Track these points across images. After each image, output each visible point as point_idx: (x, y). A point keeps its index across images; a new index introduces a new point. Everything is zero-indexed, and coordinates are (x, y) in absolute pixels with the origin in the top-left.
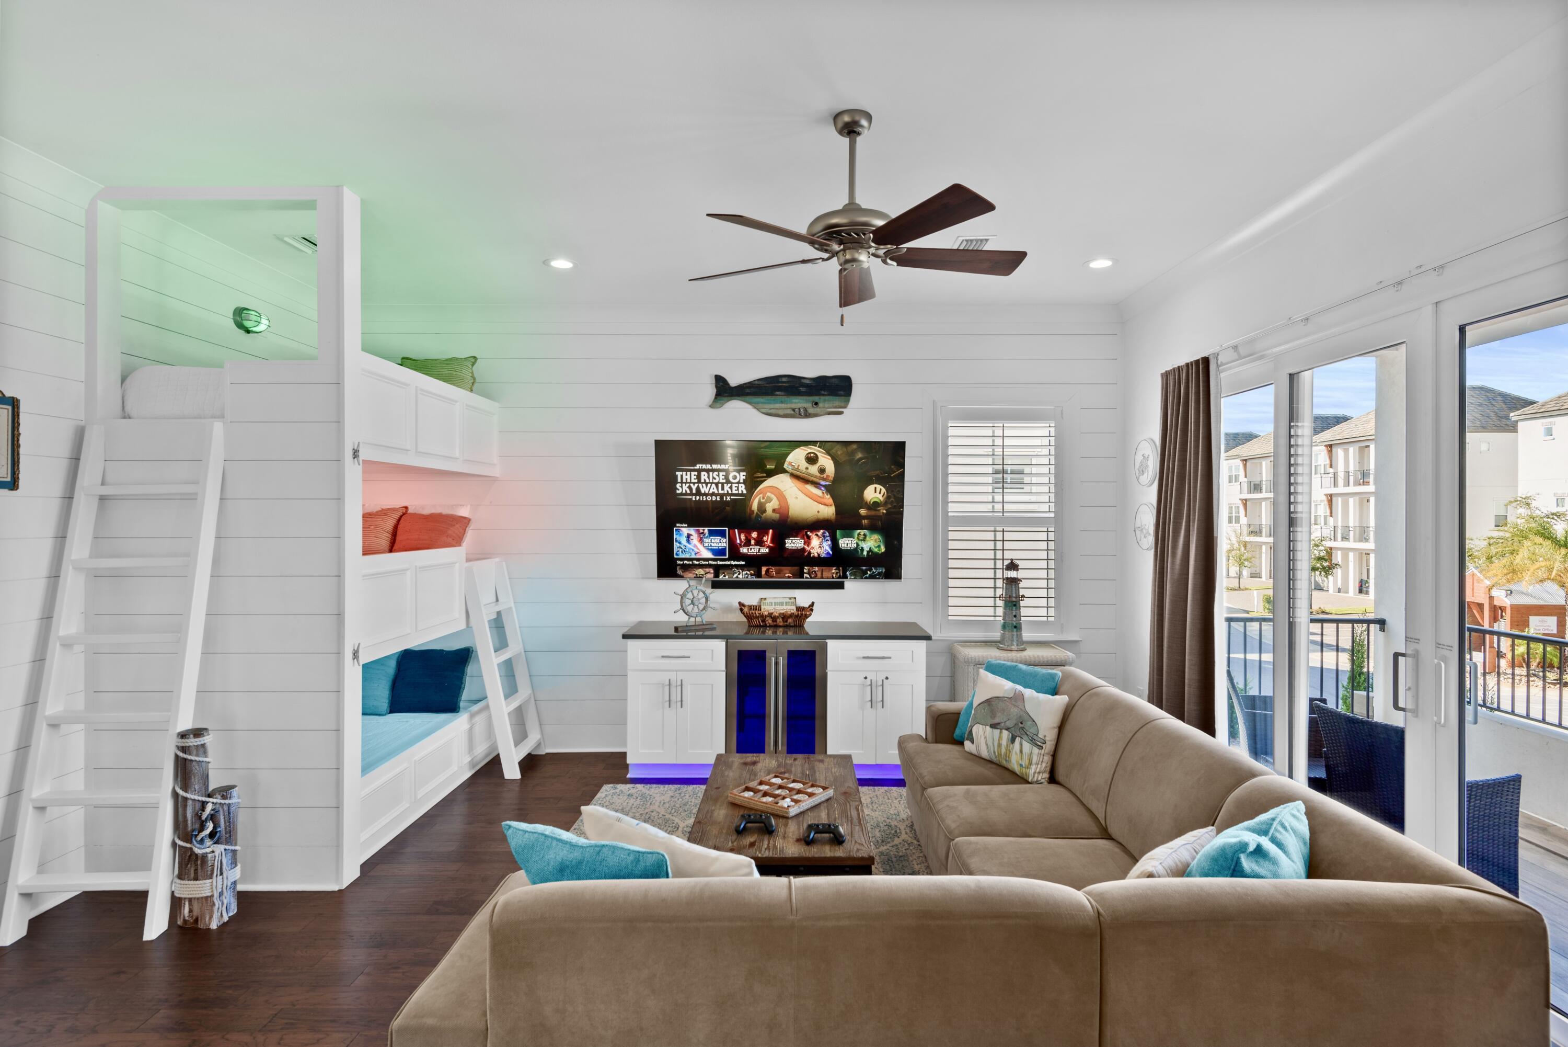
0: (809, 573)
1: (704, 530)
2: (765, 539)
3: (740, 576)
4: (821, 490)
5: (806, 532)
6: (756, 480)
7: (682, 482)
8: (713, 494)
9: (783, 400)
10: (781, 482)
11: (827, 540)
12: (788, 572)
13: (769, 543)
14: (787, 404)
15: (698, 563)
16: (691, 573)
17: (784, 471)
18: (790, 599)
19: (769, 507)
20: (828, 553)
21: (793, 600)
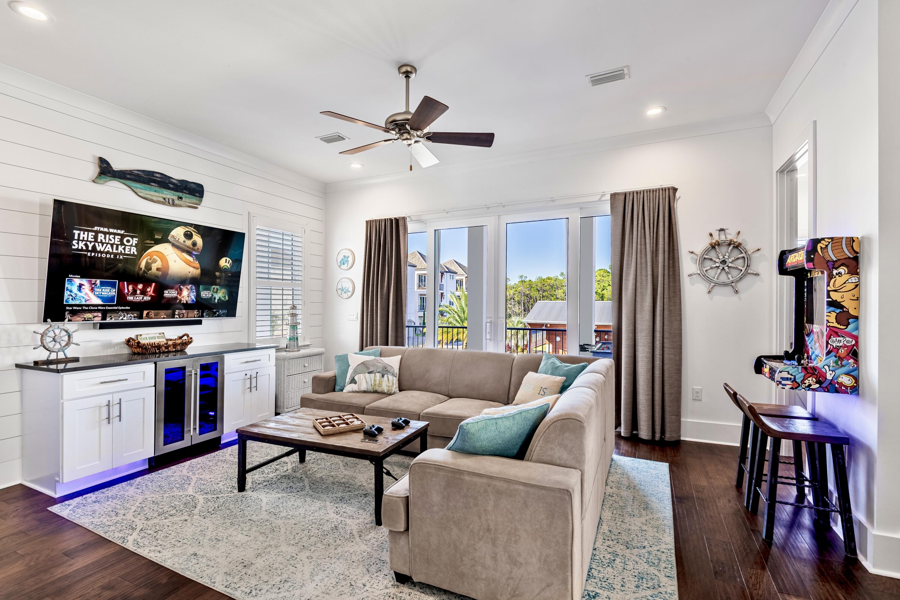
0: (179, 315)
1: (96, 281)
2: (148, 290)
3: (125, 318)
4: (192, 257)
5: (180, 286)
6: (146, 245)
7: (79, 240)
8: (108, 252)
9: (157, 190)
10: (164, 248)
11: (193, 292)
12: (163, 314)
13: (151, 293)
14: (159, 193)
15: (87, 308)
16: (79, 317)
17: (168, 241)
18: (160, 334)
19: (154, 267)
20: (193, 301)
21: (162, 335)
